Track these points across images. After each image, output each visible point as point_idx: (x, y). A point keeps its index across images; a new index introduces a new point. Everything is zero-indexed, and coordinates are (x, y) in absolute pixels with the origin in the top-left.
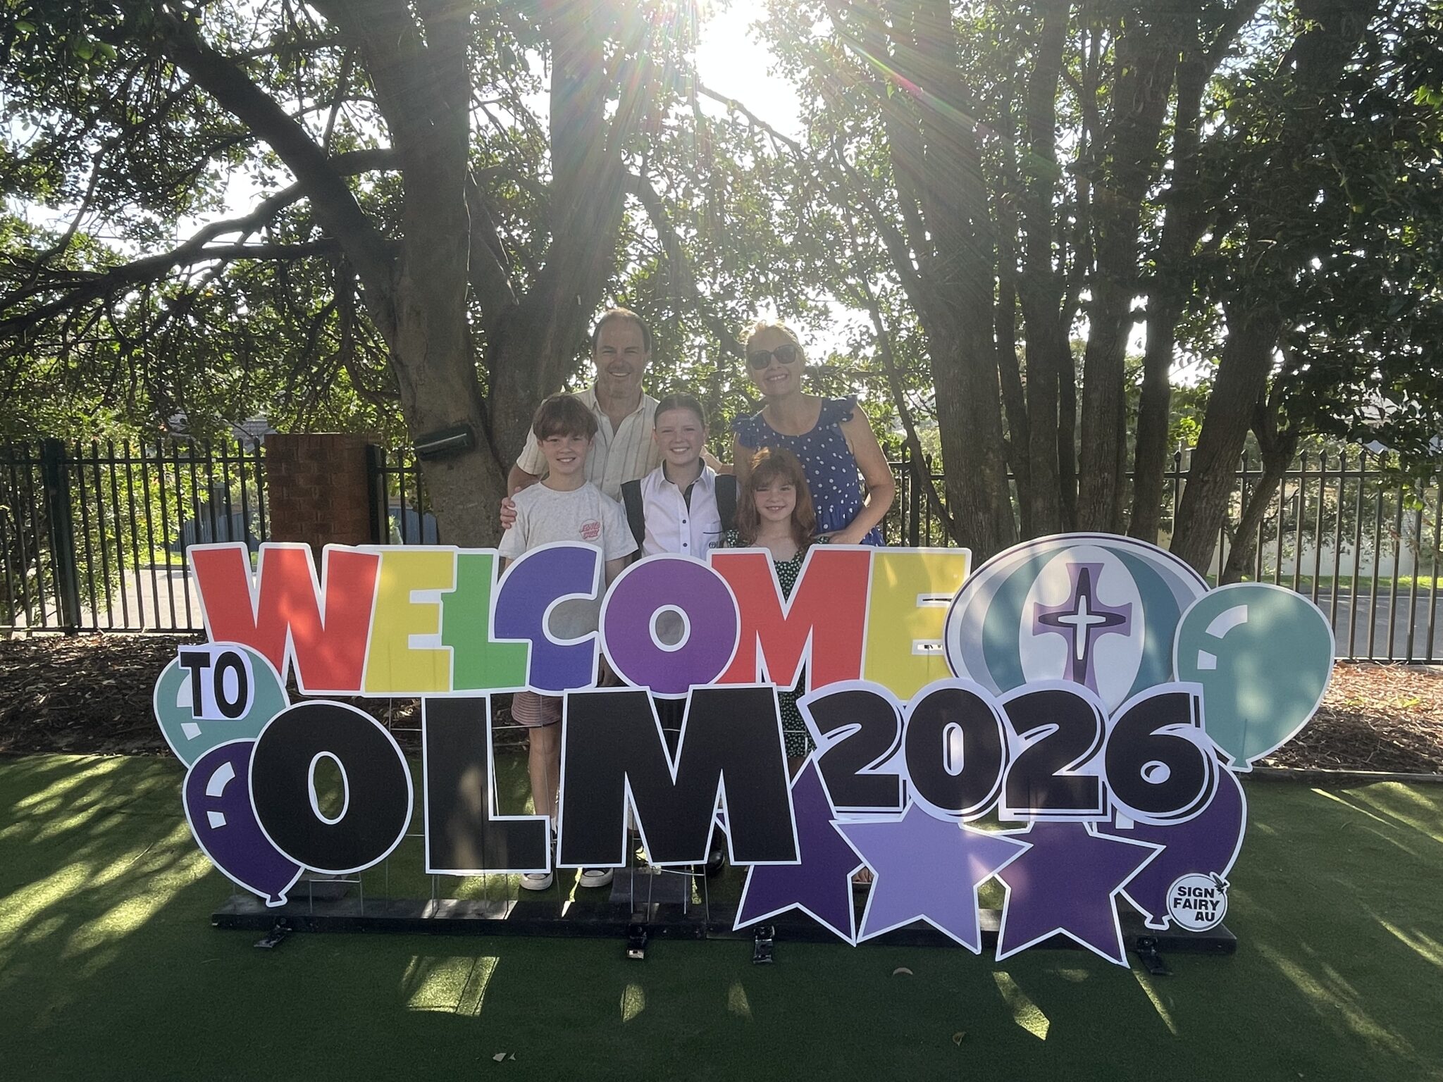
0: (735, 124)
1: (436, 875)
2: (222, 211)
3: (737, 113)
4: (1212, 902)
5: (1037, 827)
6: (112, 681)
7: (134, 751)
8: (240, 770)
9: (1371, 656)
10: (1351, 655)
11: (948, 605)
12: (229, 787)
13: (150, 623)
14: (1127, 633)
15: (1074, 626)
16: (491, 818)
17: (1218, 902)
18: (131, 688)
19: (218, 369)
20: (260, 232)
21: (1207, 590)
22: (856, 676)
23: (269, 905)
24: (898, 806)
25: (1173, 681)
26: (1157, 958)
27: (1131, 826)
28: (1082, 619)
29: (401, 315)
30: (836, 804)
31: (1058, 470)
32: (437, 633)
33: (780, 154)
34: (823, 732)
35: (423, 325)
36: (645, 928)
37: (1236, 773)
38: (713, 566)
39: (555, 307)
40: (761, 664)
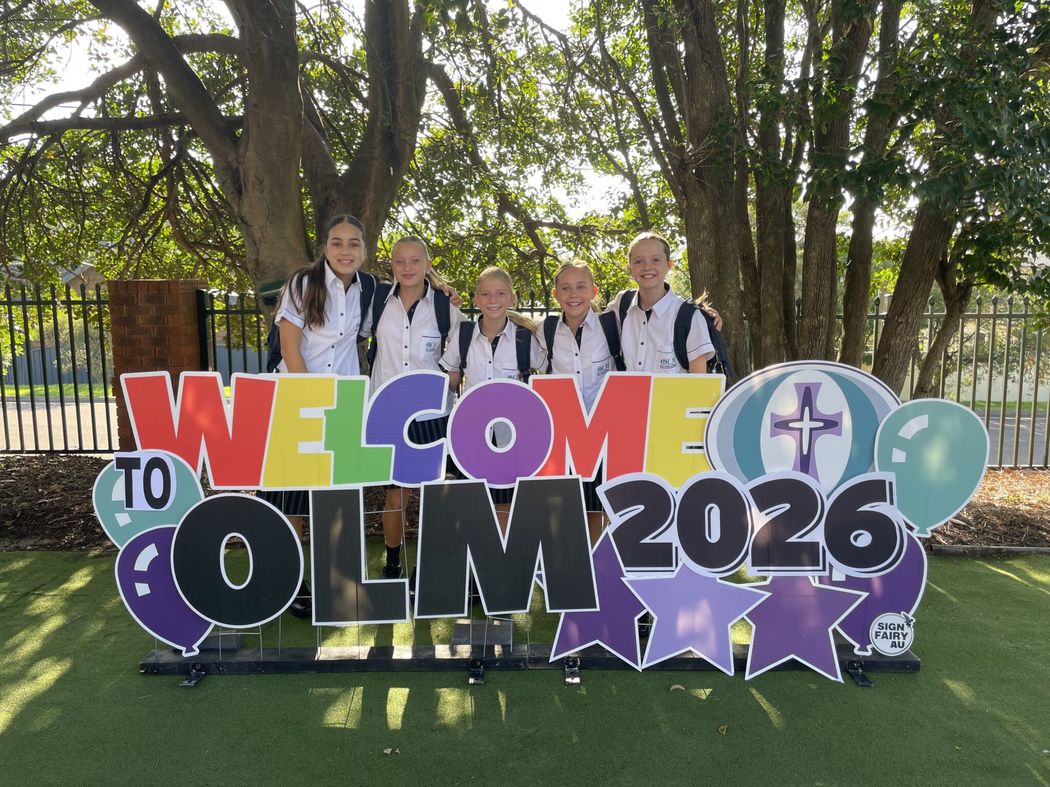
1: (320, 626)
3: (516, 10)
4: (902, 634)
11: (708, 416)
12: (153, 563)
14: (839, 434)
15: (801, 430)
16: (364, 581)
17: (907, 634)
21: (899, 404)
22: (640, 470)
23: (185, 655)
24: (672, 566)
25: (874, 471)
26: (863, 675)
27: (843, 579)
28: (807, 424)
29: (247, 183)
30: (625, 566)
31: (782, 313)
32: (321, 440)
33: (549, 43)
34: (616, 512)
35: (265, 192)
36: (482, 663)
37: (920, 538)
38: (534, 388)
39: (373, 177)
40: (569, 461)
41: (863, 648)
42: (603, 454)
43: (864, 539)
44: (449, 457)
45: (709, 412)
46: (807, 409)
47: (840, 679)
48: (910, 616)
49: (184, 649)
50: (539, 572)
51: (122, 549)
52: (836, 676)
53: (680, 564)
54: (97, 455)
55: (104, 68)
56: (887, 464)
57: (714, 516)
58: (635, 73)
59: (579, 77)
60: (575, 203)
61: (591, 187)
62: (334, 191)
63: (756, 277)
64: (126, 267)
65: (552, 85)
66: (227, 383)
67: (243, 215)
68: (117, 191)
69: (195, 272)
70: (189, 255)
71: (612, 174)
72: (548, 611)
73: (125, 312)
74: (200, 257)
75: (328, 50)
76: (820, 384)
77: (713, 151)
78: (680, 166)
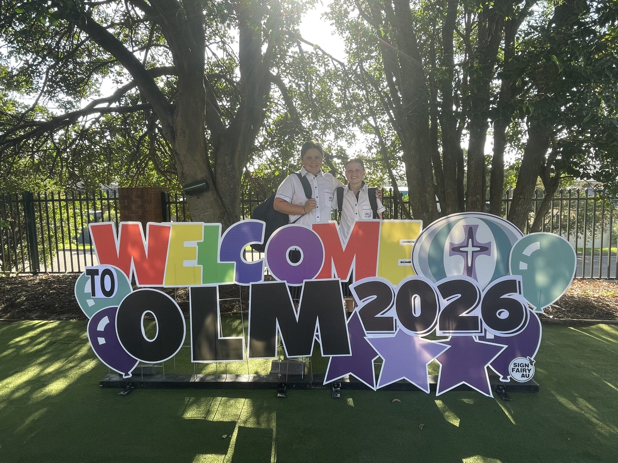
0: (317, 53)
1: (196, 363)
2: (99, 96)
3: (317, 50)
4: (528, 369)
5: (453, 338)
6: (54, 291)
7: (64, 319)
8: (112, 319)
9: (592, 276)
10: (584, 277)
11: (413, 244)
12: (107, 326)
13: (69, 270)
14: (489, 255)
15: (467, 252)
16: (219, 338)
17: (531, 369)
18: (62, 294)
19: (97, 163)
20: (115, 103)
21: (523, 236)
22: (374, 275)
23: (124, 377)
24: (393, 330)
25: (509, 275)
26: (506, 394)
27: (493, 338)
28: (470, 249)
29: (177, 134)
30: (366, 330)
32: (195, 259)
33: (336, 68)
34: (360, 299)
35: (186, 137)
36: (285, 385)
37: (537, 314)
39: (242, 130)
40: (334, 271)
41: (505, 378)
42: (353, 266)
43: (504, 315)
45: (413, 242)
46: (470, 240)
47: (492, 396)
48: (532, 359)
49: (124, 374)
50: (317, 334)
51: (90, 319)
52: (489, 394)
53: (398, 329)
55: (119, 86)
57: (416, 301)
63: (443, 178)
66: (144, 227)
67: (176, 149)
71: (368, 133)
72: (323, 355)
73: (126, 203)
76: (478, 225)
77: (416, 106)
78: (399, 115)
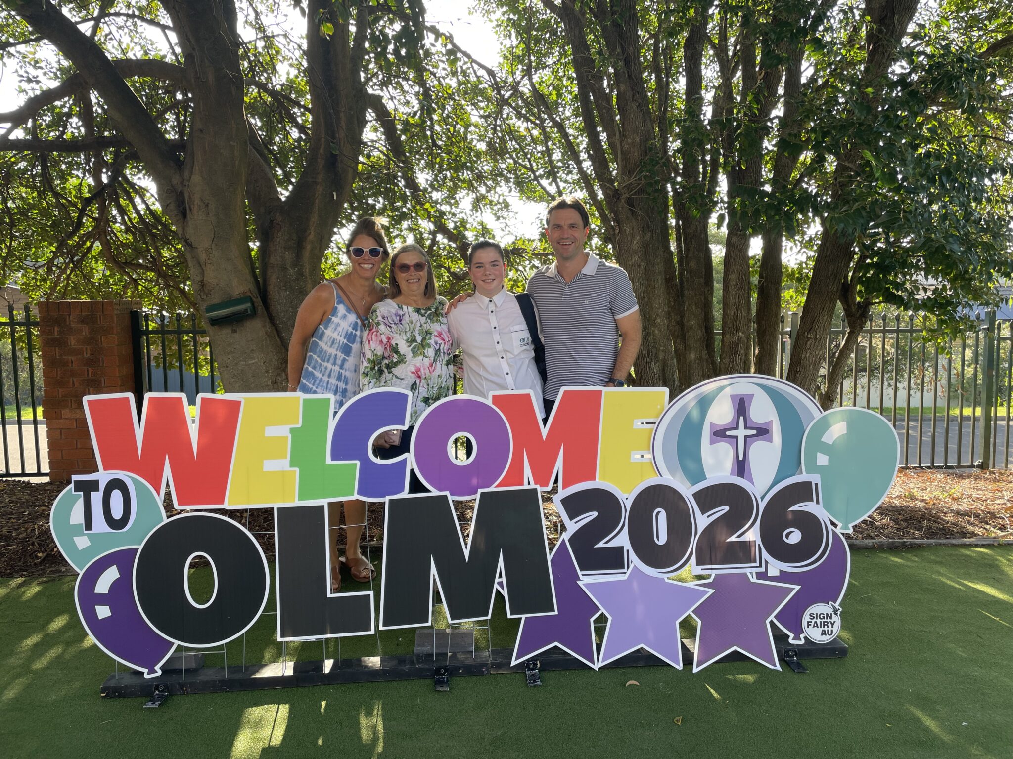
1: (285, 642)
4: (831, 622)
5: (717, 578)
8: (125, 571)
9: (920, 464)
11: (654, 426)
12: (115, 586)
14: (770, 440)
15: (736, 437)
17: (835, 622)
21: (821, 413)
22: (594, 478)
23: (146, 676)
24: (623, 568)
25: (801, 473)
26: (798, 663)
27: (778, 574)
28: (741, 433)
29: (192, 206)
30: (581, 570)
31: (704, 330)
32: (286, 458)
33: (478, 77)
34: (571, 518)
35: (211, 215)
36: (446, 670)
37: (843, 534)
38: (493, 403)
39: (317, 201)
40: (527, 472)
41: (797, 638)
42: (559, 465)
43: (794, 537)
44: (412, 471)
45: (655, 423)
46: (742, 418)
47: (778, 667)
48: (837, 605)
49: (146, 670)
50: (500, 580)
51: (81, 573)
52: (775, 665)
53: (631, 566)
54: (26, 479)
55: (34, 90)
56: (813, 468)
57: (661, 519)
58: (557, 108)
59: (506, 110)
60: (505, 228)
61: (517, 213)
62: (278, 214)
63: (678, 297)
64: (53, 288)
65: (481, 117)
66: (192, 402)
67: (188, 237)
68: (44, 213)
69: (125, 293)
70: (118, 276)
71: (535, 201)
72: (509, 616)
73: (56, 334)
74: (130, 277)
75: (262, 78)
76: (753, 395)
77: (643, 181)
78: (614, 196)
